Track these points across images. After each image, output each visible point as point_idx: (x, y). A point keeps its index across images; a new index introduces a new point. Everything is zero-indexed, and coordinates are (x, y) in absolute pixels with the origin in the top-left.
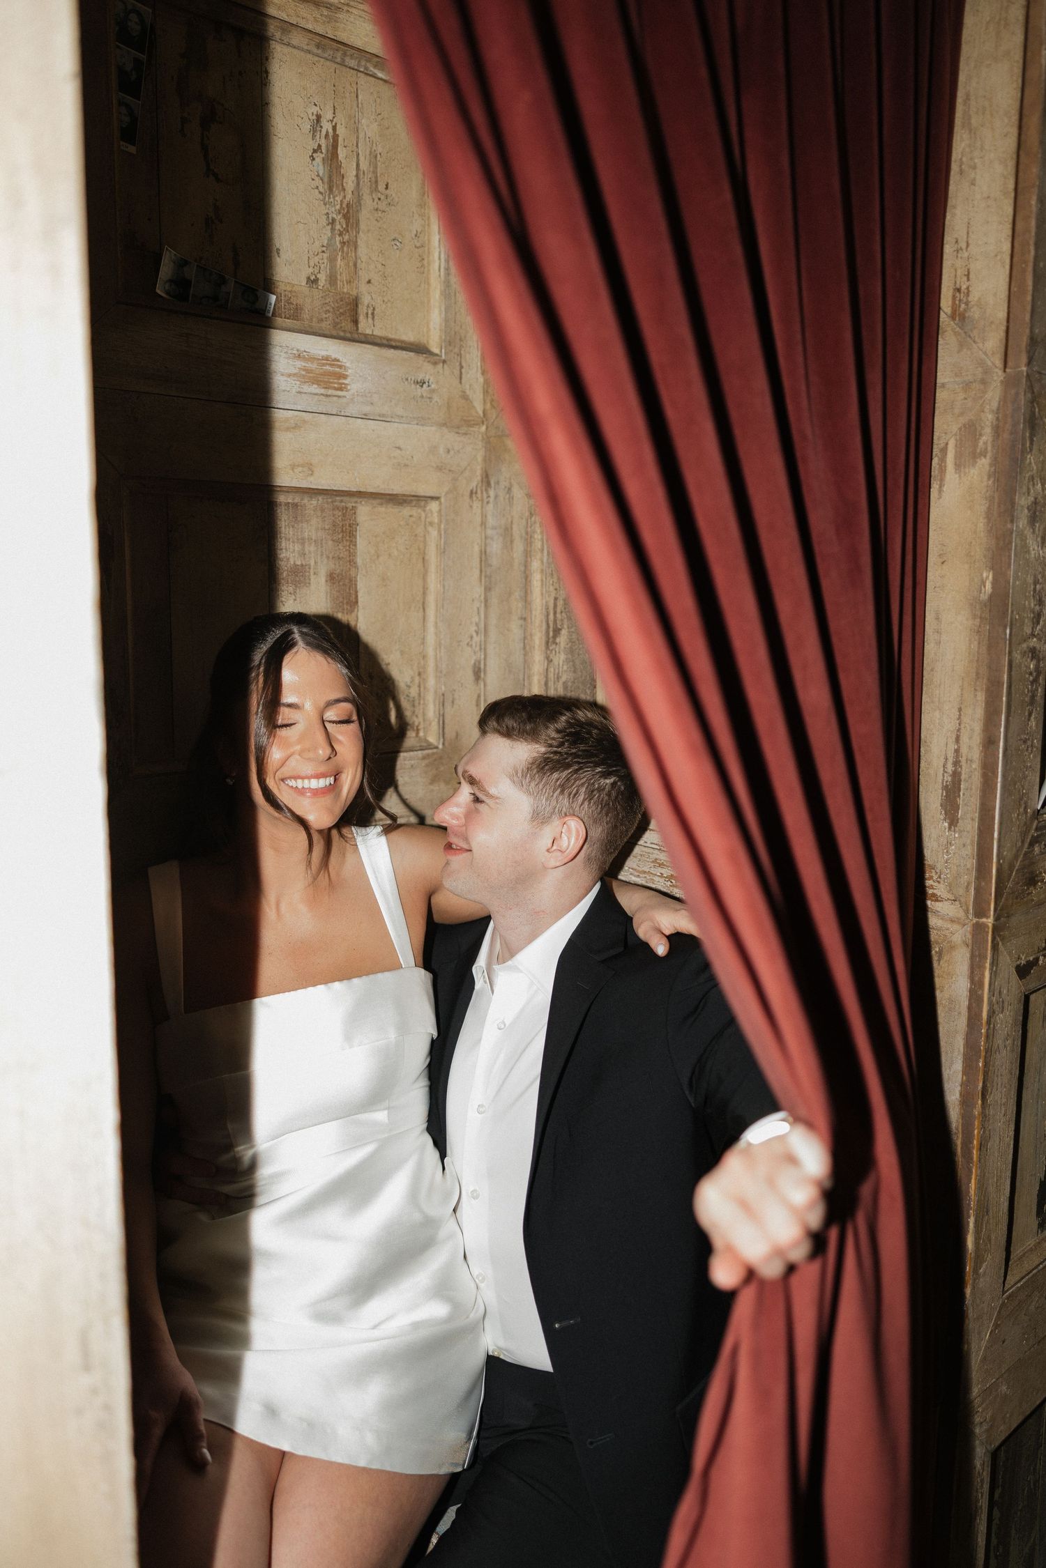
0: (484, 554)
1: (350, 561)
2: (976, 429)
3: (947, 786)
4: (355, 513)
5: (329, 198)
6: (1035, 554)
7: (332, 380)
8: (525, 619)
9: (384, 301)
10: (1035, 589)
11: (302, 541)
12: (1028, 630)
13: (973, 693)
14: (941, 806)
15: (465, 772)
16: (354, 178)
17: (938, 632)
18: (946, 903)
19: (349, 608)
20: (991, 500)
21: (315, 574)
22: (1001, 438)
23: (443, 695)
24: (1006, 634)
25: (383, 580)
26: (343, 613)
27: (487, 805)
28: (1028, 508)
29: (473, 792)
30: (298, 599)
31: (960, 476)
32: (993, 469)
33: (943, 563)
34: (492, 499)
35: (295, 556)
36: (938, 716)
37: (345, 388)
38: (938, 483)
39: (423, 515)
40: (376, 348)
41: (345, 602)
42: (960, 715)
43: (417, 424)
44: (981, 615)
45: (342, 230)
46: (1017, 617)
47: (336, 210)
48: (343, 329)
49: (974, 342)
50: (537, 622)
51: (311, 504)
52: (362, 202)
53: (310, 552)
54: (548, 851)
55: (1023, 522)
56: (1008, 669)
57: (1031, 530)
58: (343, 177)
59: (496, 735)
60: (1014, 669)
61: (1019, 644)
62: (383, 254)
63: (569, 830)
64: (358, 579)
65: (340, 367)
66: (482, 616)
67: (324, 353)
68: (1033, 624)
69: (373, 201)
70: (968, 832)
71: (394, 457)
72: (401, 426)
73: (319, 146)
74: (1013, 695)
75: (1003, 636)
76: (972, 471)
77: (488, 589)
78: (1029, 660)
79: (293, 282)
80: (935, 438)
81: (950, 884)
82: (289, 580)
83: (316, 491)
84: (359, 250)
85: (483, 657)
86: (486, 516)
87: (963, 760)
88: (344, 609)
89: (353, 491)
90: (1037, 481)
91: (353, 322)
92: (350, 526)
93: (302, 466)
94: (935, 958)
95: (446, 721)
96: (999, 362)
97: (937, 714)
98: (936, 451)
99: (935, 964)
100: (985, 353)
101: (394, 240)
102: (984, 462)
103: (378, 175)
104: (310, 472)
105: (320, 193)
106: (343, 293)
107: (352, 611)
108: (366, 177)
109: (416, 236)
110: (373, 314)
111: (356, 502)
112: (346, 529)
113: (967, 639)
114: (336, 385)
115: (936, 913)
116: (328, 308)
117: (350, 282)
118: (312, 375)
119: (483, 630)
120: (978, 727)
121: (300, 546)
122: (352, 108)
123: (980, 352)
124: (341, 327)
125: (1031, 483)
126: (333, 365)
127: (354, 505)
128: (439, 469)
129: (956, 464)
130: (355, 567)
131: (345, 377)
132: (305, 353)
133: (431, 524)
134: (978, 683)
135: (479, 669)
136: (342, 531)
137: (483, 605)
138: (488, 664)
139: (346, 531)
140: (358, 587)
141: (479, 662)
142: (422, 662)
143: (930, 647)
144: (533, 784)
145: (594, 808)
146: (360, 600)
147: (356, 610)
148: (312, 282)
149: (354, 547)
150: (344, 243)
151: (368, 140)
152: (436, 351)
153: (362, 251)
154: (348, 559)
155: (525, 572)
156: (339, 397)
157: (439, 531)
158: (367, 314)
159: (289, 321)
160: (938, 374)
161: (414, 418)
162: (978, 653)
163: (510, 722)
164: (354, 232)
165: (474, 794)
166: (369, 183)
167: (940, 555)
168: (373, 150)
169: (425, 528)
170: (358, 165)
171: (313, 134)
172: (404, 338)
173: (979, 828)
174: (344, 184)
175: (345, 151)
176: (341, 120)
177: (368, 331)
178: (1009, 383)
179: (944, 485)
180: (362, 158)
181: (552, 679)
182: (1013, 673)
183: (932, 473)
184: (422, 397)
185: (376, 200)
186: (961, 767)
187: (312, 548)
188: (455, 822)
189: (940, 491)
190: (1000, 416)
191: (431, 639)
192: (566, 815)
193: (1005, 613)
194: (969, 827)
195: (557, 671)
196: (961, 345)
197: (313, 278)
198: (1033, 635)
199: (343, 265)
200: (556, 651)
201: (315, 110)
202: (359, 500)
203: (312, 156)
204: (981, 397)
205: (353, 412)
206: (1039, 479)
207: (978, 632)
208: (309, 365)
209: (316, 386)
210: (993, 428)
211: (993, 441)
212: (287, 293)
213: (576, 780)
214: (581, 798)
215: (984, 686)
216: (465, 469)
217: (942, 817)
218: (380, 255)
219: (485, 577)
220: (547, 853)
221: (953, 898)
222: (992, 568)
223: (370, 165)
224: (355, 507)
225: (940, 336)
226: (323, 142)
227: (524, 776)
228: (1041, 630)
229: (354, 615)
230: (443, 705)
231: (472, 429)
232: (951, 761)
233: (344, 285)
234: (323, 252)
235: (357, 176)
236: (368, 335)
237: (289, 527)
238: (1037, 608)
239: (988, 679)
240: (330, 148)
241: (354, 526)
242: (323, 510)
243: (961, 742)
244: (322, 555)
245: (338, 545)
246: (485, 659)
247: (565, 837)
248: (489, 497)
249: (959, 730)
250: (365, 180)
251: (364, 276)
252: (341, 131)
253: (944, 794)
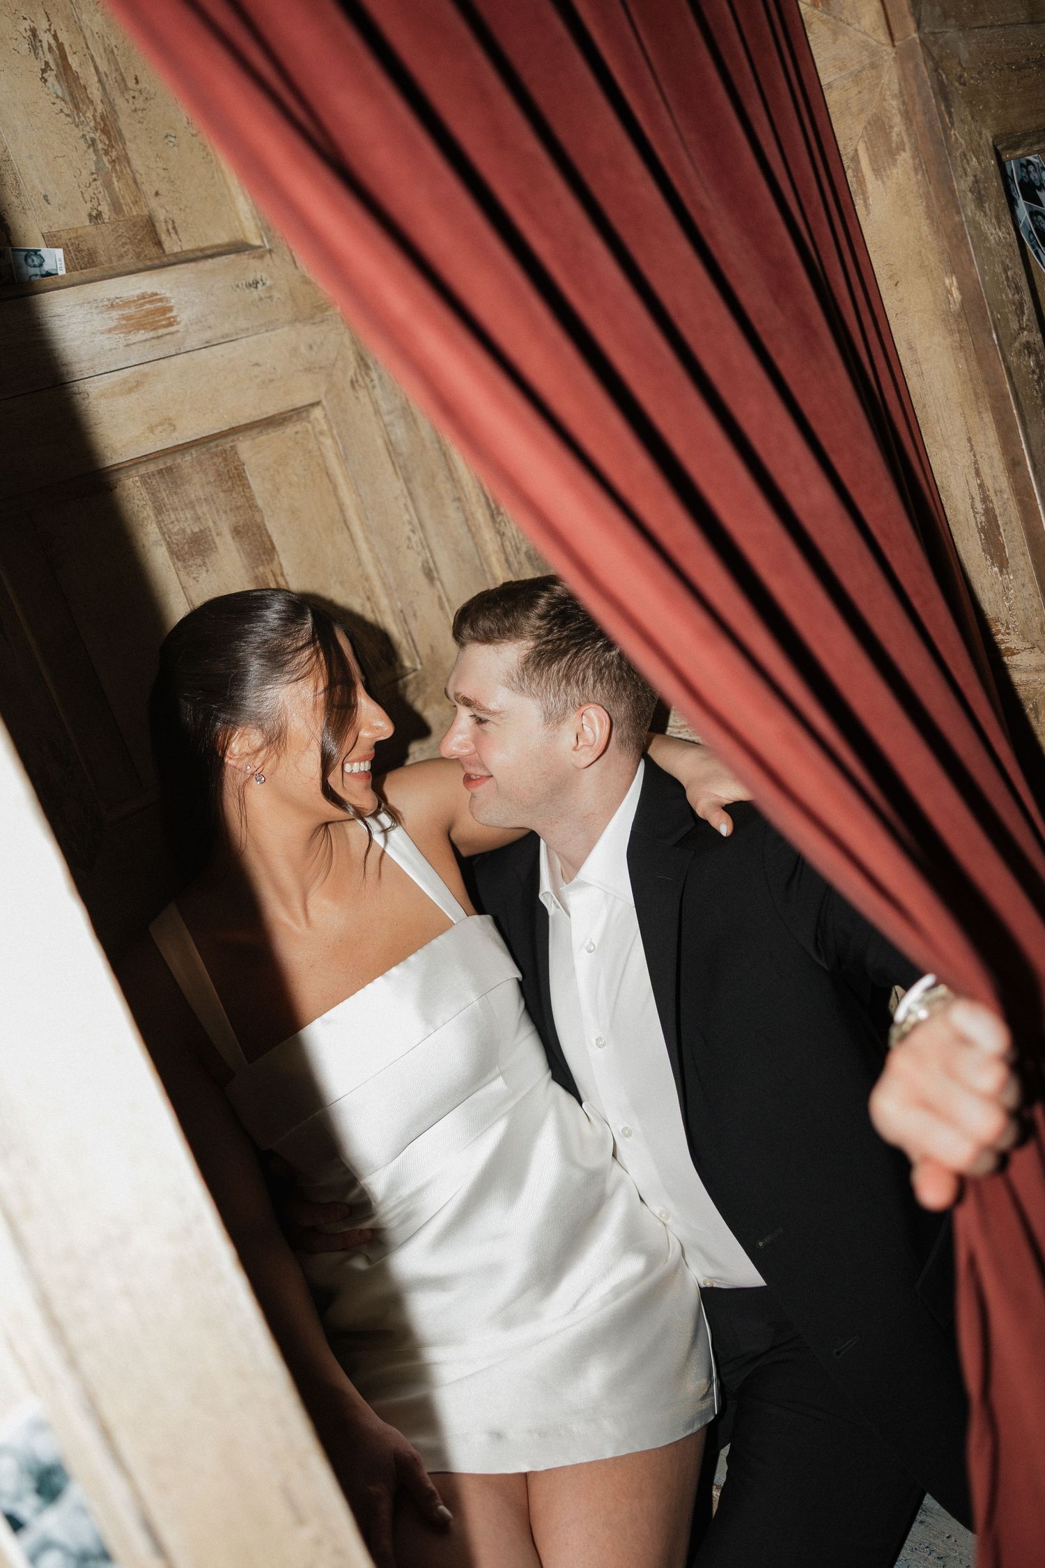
0: (390, 446)
1: (250, 507)
2: (883, 122)
3: (983, 527)
4: (236, 453)
5: (79, 118)
6: (995, 239)
7: (157, 319)
8: (459, 499)
9: (180, 209)
10: (1007, 277)
11: (191, 505)
12: (1014, 326)
13: (977, 417)
14: (984, 550)
15: (457, 695)
16: (98, 85)
17: (916, 363)
18: (1025, 653)
19: (268, 558)
20: (927, 196)
21: (218, 535)
22: (914, 123)
23: (402, 611)
24: (994, 341)
25: (293, 513)
26: (263, 565)
27: (493, 723)
28: (970, 191)
29: (473, 714)
30: (211, 569)
31: (883, 182)
32: (917, 161)
33: (896, 285)
34: (376, 382)
35: (189, 525)
36: (948, 455)
37: (174, 321)
38: (861, 197)
39: (309, 426)
40: (192, 265)
41: (261, 552)
42: (972, 446)
43: (267, 331)
44: (958, 327)
45: (106, 148)
46: (999, 317)
47: (91, 129)
48: (148, 257)
49: (848, 24)
50: (474, 499)
51: (187, 461)
52: (117, 108)
53: (204, 514)
54: (575, 749)
55: (970, 209)
56: (1008, 377)
57: (982, 214)
58: (86, 89)
59: (477, 644)
60: (1014, 375)
61: (1011, 344)
62: (160, 157)
63: (590, 720)
64: (266, 523)
65: (161, 300)
66: (413, 512)
67: (138, 292)
68: (1018, 317)
69: (128, 102)
70: (1023, 570)
71: (256, 376)
72: (250, 339)
73: (47, 63)
74: (1023, 403)
75: (991, 343)
76: (895, 171)
77: (407, 481)
78: (1026, 358)
79: (75, 227)
80: (841, 148)
81: (1022, 633)
82: (194, 553)
83: (185, 446)
84: (133, 162)
85: (428, 555)
86: (377, 403)
87: (991, 493)
88: (262, 561)
89: (226, 431)
90: (971, 157)
91: (156, 244)
92: (236, 469)
93: (161, 424)
94: (1032, 716)
95: (416, 639)
96: (883, 37)
97: (945, 453)
98: (846, 162)
99: (1034, 723)
100: (865, 33)
101: (166, 137)
102: (905, 157)
103: (123, 71)
104: (172, 428)
105: (67, 115)
106: (134, 216)
107: (272, 560)
108: (110, 78)
109: (188, 123)
110: (174, 228)
111: (233, 441)
112: (233, 474)
113: (952, 359)
114: (164, 323)
115: (1016, 667)
116: (124, 240)
117: (136, 202)
118: (132, 321)
119: (418, 526)
120: (996, 452)
121: (192, 512)
122: (65, 6)
123: (860, 35)
124: (146, 256)
125: (965, 161)
126: (153, 301)
127: (231, 444)
128: (308, 370)
129: (873, 170)
130: (258, 511)
131: (170, 309)
132: (117, 300)
133: (322, 433)
134: (980, 404)
135: (430, 570)
136: (230, 478)
137: (409, 499)
138: (437, 559)
139: (233, 477)
140: (270, 532)
141: (428, 562)
142: (367, 585)
143: (913, 383)
144: (534, 686)
145: (608, 687)
146: (276, 544)
147: (276, 556)
148: (96, 217)
149: (248, 490)
150: (114, 161)
151: (96, 36)
152: (257, 242)
153: (137, 162)
154: (247, 505)
155: (441, 448)
156: (172, 333)
157: (333, 438)
158: (168, 230)
159: (87, 270)
160: (820, 75)
161: (261, 325)
162: (969, 371)
163: (484, 624)
164: (121, 146)
165: (475, 716)
166: (116, 84)
167: (891, 277)
168: (106, 45)
169: (317, 439)
170: (96, 69)
171: (35, 52)
172: (218, 241)
173: (1034, 562)
174: (90, 96)
175: (76, 59)
176: (58, 24)
177: (176, 249)
178: (903, 57)
179: (868, 198)
180: (98, 60)
181: (512, 552)
182: (1015, 380)
183: (851, 189)
184: (261, 299)
185: (131, 100)
186: (991, 502)
187: (205, 509)
188: (465, 751)
189: (866, 205)
190: (906, 97)
191: (366, 556)
192: (580, 705)
193: (984, 316)
194: (1022, 563)
195: (513, 543)
196: (835, 34)
197: (94, 213)
198: (1022, 329)
199: (120, 185)
200: (504, 522)
201: (27, 24)
202: (235, 437)
203: (43, 78)
204: (877, 84)
205: (194, 344)
206: (971, 153)
207: (962, 347)
208: (126, 312)
209: (143, 331)
210: (901, 115)
211: (907, 129)
212: (72, 241)
213: (578, 665)
214: (591, 681)
215: (988, 405)
216: (336, 360)
217: (989, 563)
218: (158, 159)
219: (400, 467)
220: (574, 753)
221: (1031, 646)
222: (953, 272)
223: (109, 63)
224: (234, 446)
225: (807, 31)
226: (49, 58)
227: (521, 679)
228: (1028, 320)
229: (276, 562)
230: (406, 622)
231: (327, 313)
232: (979, 499)
233: (131, 208)
234: (95, 180)
235: (100, 81)
236: (177, 253)
237: (172, 496)
238: (1017, 296)
239: (990, 396)
240: (60, 61)
241: (241, 468)
242: (200, 463)
243: (982, 474)
244: (218, 512)
245: (231, 495)
246: (432, 556)
247: (587, 729)
248: (372, 380)
249: (976, 462)
250: (111, 83)
251: (148, 189)
252: (64, 37)
253: (983, 537)
